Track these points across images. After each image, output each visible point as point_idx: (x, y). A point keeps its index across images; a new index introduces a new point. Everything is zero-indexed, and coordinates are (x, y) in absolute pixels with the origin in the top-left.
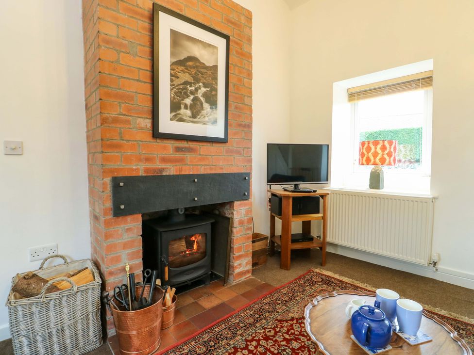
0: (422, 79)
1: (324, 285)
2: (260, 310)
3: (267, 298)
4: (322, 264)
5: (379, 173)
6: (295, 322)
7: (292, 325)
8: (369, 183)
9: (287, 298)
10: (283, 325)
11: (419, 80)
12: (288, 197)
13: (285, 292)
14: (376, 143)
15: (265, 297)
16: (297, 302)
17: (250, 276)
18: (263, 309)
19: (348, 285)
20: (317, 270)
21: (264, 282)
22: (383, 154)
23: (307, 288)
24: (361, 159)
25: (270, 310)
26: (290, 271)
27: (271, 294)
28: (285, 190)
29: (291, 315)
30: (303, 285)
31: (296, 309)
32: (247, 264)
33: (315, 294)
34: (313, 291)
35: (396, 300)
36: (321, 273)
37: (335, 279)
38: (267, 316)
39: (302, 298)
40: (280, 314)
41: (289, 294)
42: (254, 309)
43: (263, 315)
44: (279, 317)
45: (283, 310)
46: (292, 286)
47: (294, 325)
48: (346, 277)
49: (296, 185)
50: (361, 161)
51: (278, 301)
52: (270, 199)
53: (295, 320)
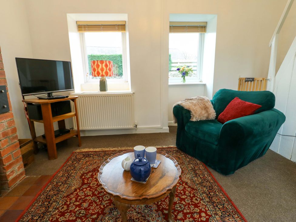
0: (121, 25)
1: (87, 158)
2: (47, 198)
3: (49, 186)
4: (79, 146)
5: (104, 81)
6: (78, 191)
7: (77, 194)
8: (99, 88)
9: (65, 178)
10: (71, 198)
11: (119, 25)
12: (46, 104)
13: (61, 175)
14: (102, 62)
15: (47, 185)
16: (73, 177)
17: (24, 177)
18: (49, 196)
19: (100, 152)
20: (78, 151)
21: (40, 176)
22: (106, 69)
23: (76, 165)
24: (93, 72)
25: (56, 193)
26: (57, 159)
27: (50, 182)
28: (40, 98)
29: (73, 188)
30: (73, 164)
31: (75, 182)
32: (19, 168)
33: (83, 166)
34: (81, 165)
35: (145, 150)
36: (81, 151)
37: (91, 152)
38: (55, 199)
39: (75, 173)
40: (65, 191)
41: (65, 175)
42: (41, 200)
43: (51, 200)
44: (65, 194)
45: (66, 188)
46: (65, 168)
47: (79, 193)
48: (97, 148)
49: (49, 94)
50: (94, 73)
51: (59, 184)
52: (26, 108)
53: (78, 189)
